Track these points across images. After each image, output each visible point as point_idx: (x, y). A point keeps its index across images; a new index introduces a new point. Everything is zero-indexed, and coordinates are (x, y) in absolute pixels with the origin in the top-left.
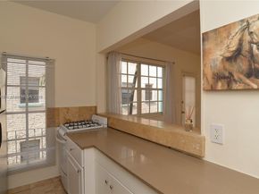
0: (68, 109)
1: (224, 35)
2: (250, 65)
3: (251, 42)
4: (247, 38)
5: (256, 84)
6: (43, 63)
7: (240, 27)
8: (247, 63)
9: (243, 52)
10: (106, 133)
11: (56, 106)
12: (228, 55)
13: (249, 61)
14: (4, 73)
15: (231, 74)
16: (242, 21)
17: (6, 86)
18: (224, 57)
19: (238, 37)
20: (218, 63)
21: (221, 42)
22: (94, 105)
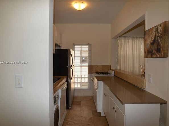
0: (97, 66)
1: (151, 33)
2: (158, 47)
3: (158, 36)
4: (157, 34)
5: (159, 55)
6: (87, 46)
7: (155, 29)
8: (157, 46)
9: (156, 41)
10: (113, 78)
11: (92, 65)
12: (152, 42)
13: (157, 45)
14: (74, 51)
15: (152, 50)
16: (156, 26)
17: (74, 56)
18: (151, 43)
19: (155, 34)
20: (149, 45)
21: (150, 36)
22: (110, 65)
